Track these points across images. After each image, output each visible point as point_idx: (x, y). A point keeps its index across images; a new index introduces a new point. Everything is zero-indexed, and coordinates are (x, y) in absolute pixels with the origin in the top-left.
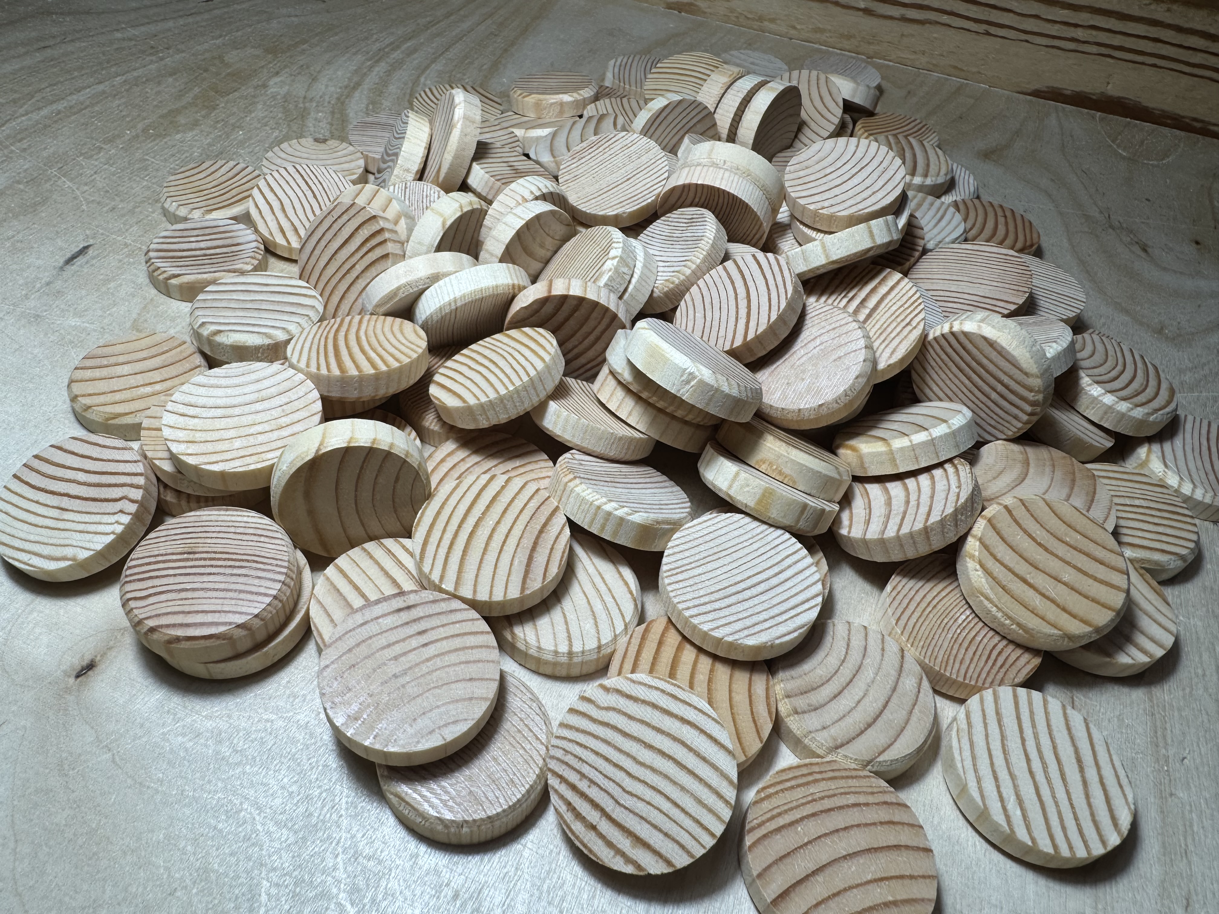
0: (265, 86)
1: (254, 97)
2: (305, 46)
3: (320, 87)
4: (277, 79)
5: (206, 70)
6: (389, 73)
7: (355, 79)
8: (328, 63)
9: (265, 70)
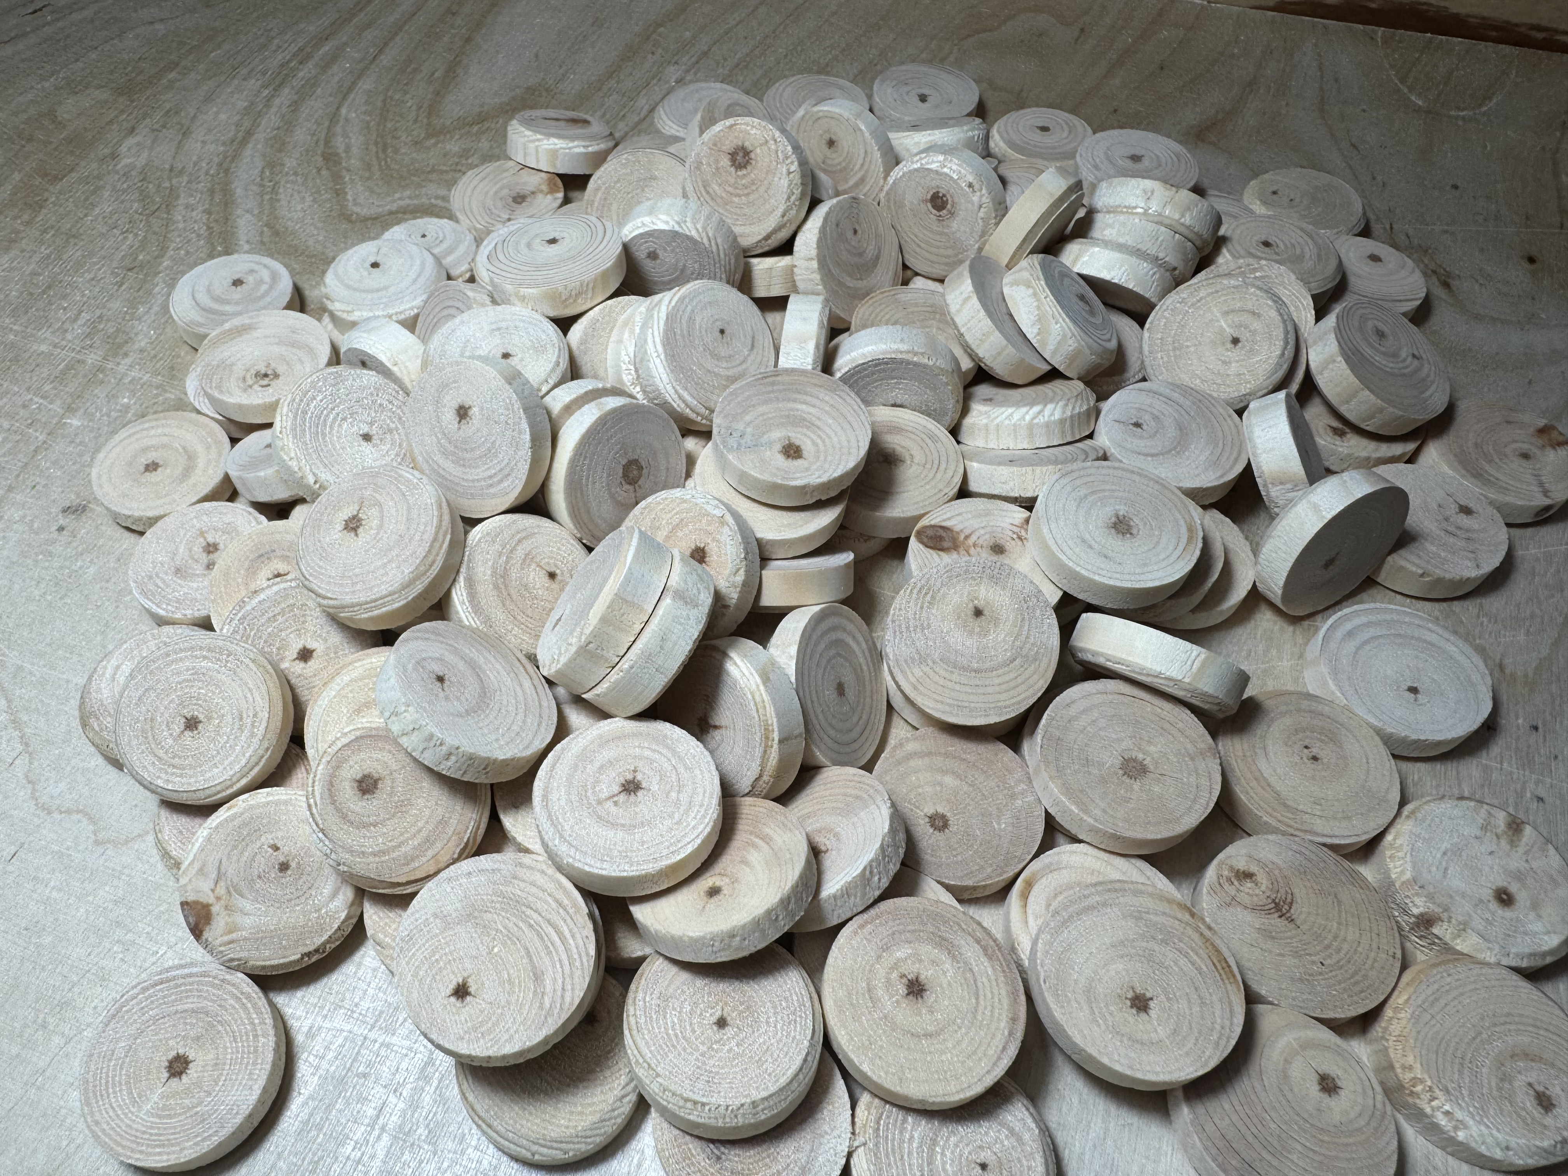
0: (114, 156)
1: (99, 177)
2: (173, 75)
3: (194, 145)
4: (131, 141)
5: (30, 140)
6: (295, 107)
7: (247, 124)
8: (208, 99)
9: (115, 127)
